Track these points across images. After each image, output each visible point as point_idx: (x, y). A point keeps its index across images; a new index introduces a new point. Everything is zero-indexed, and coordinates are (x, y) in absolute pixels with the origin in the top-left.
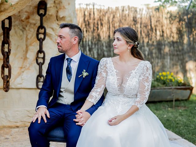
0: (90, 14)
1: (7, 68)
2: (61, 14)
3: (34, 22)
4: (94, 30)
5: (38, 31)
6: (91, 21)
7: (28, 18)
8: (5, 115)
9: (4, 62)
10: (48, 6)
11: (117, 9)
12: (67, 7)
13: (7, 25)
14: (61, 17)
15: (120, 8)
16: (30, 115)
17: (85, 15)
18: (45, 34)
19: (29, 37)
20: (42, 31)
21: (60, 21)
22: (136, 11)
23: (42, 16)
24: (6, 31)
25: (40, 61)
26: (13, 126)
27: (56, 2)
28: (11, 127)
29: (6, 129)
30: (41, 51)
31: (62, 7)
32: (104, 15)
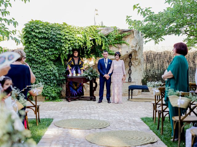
0: (149, 56)
2: (137, 58)
3: (128, 60)
4: (151, 62)
5: (129, 63)
6: (150, 59)
7: (126, 59)
10: (132, 55)
11: (162, 53)
12: (139, 55)
15: (163, 53)
16: (126, 91)
17: (147, 56)
18: (131, 64)
19: (126, 65)
20: (130, 63)
21: (136, 60)
22: (171, 53)
23: (130, 59)
25: (130, 73)
30: (130, 70)
31: (137, 55)
32: (156, 56)
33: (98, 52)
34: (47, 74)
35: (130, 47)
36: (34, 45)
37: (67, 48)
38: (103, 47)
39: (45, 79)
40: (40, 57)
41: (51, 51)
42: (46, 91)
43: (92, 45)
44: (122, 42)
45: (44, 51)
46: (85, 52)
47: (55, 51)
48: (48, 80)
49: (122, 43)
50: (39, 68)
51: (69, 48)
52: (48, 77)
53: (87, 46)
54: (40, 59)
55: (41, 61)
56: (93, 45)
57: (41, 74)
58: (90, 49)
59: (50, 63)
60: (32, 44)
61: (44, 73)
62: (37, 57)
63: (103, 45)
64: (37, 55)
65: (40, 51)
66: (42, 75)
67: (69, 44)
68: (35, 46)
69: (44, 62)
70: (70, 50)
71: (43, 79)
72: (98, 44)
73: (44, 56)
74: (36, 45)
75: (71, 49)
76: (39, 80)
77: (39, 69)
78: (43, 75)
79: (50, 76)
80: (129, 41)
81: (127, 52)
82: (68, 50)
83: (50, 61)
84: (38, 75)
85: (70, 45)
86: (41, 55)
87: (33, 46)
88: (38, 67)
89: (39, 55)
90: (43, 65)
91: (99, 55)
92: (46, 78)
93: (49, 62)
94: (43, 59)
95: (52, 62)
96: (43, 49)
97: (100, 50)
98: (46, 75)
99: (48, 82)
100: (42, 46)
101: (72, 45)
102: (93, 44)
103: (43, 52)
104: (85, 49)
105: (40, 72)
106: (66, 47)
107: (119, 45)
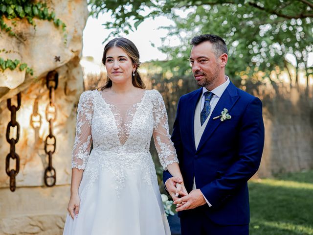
1: (13, 159)
5: (47, 109)
12: (76, 77)
13: (14, 103)
14: (72, 89)
16: (33, 223)
20: (52, 109)
21: (69, 95)
27: (69, 71)
30: (51, 136)
31: (72, 78)
35: (69, 38)
44: (36, 12)
49: (33, 15)
80: (66, 11)
81: (58, 59)
107: (23, 25)
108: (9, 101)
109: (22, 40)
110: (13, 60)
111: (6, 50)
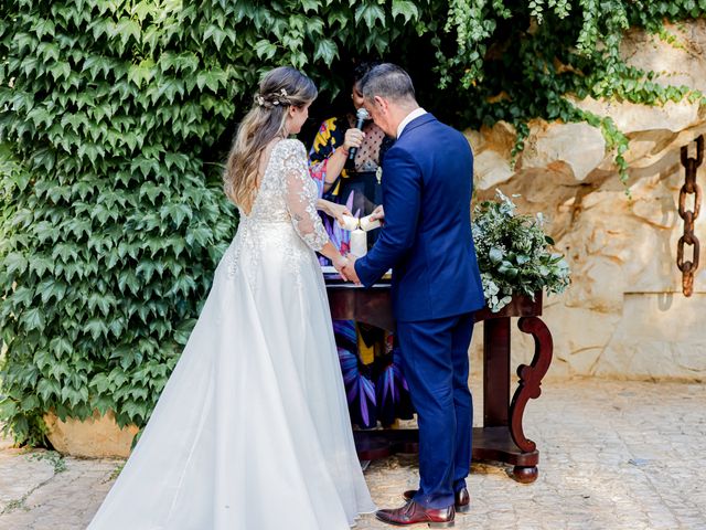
1: (690, 244)
8: (673, 351)
9: (686, 232)
13: (692, 154)
24: (691, 167)
26: (690, 379)
28: (684, 381)
29: (672, 384)
33: (537, 80)
34: (144, 255)
36: (43, 27)
37: (293, 43)
38: (584, 36)
39: (127, 288)
40: (92, 120)
41: (171, 73)
42: (139, 384)
43: (491, 25)
45: (125, 77)
46: (439, 75)
47: (201, 66)
48: (154, 298)
50: (79, 206)
51: (309, 46)
52: (148, 277)
53: (454, 28)
54: (86, 139)
55: (93, 152)
56: (500, 20)
57: (93, 251)
58: (475, 56)
59: (174, 167)
60: (27, 18)
61: (122, 250)
62: (64, 122)
63: (587, 16)
64: (72, 108)
65: (88, 70)
66: (102, 262)
67: (311, 14)
68: (47, 39)
69: (120, 158)
70: (322, 59)
71: (115, 291)
72: (548, 11)
73: (120, 113)
74: (58, 29)
75: (327, 51)
76: (78, 302)
77: (85, 214)
78: (111, 264)
79: (168, 273)
82: (303, 59)
83: (170, 149)
84: (71, 260)
85: (317, 25)
86: (101, 101)
87: (34, 34)
88: (77, 197)
89: (85, 108)
90: (120, 185)
91: (545, 102)
92: (135, 289)
93: (162, 156)
94: (112, 138)
95: (182, 160)
96: (113, 56)
97: (556, 68)
98: (132, 264)
99: (150, 318)
100: (104, 35)
101: (337, 24)
102: (507, 14)
103: (111, 80)
104: (439, 54)
105: (85, 238)
106: (286, 40)
107: (697, 29)
108: (684, 150)
109: (695, 54)
110: (679, 88)
111: (668, 71)
